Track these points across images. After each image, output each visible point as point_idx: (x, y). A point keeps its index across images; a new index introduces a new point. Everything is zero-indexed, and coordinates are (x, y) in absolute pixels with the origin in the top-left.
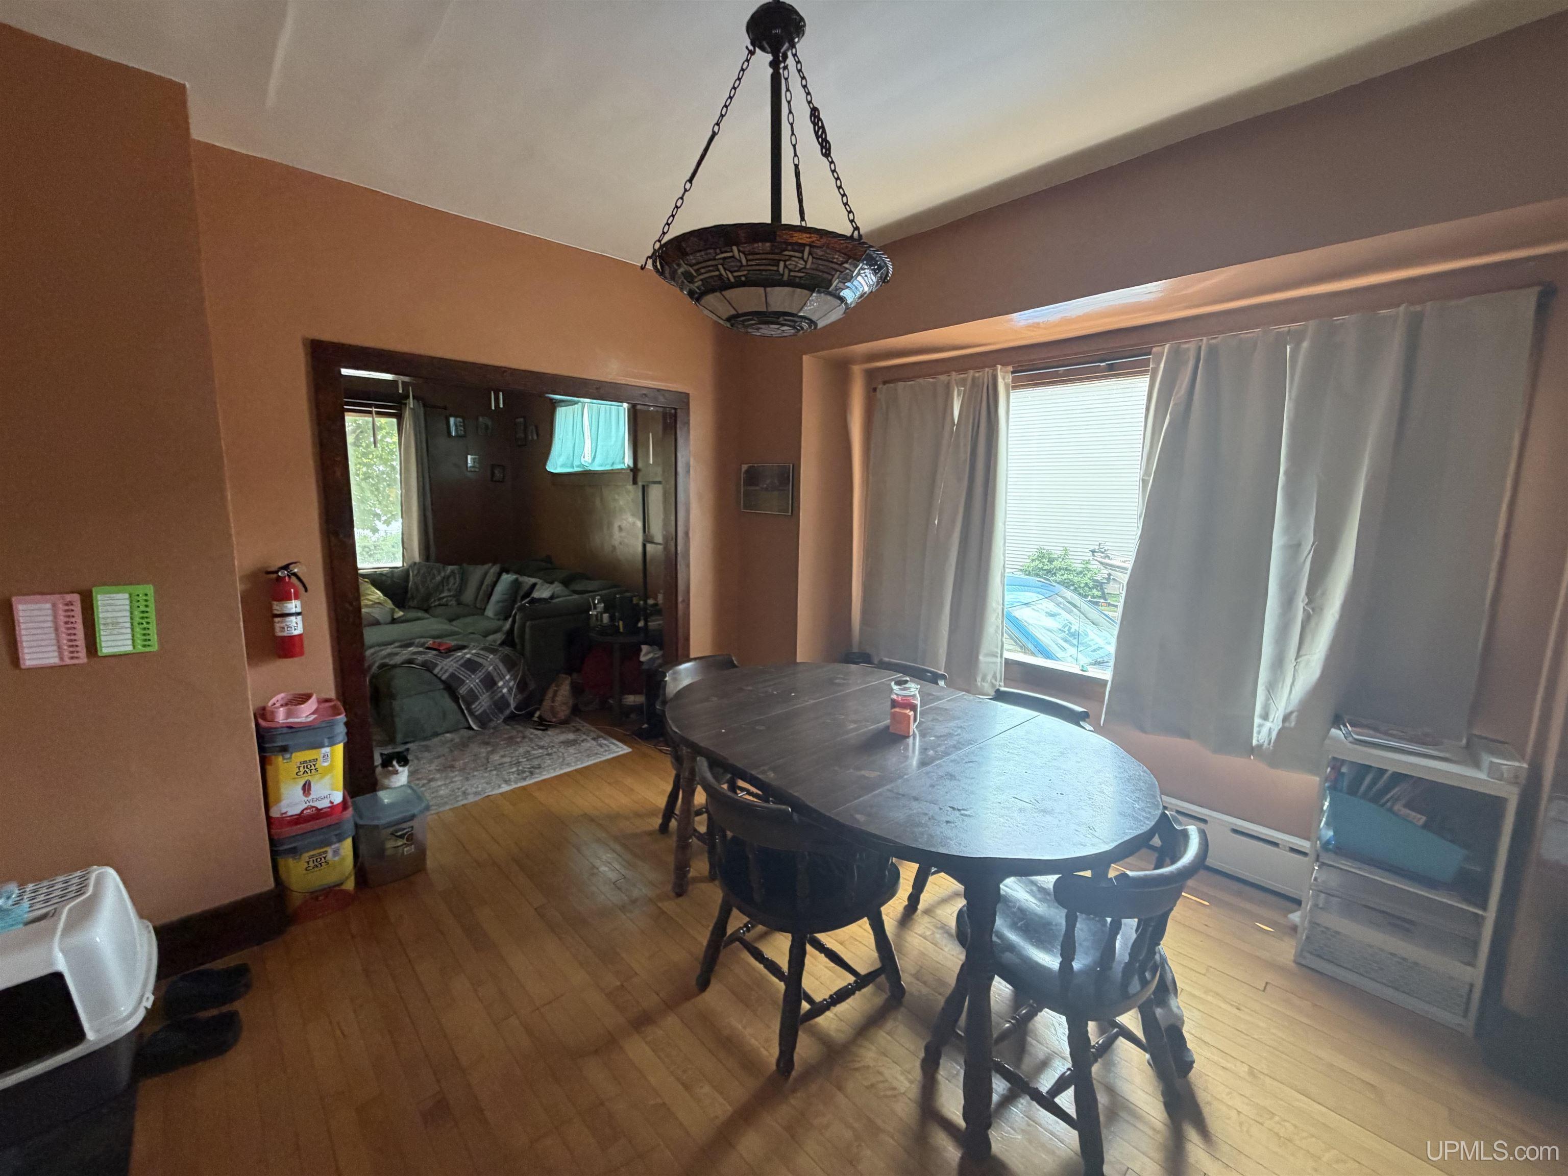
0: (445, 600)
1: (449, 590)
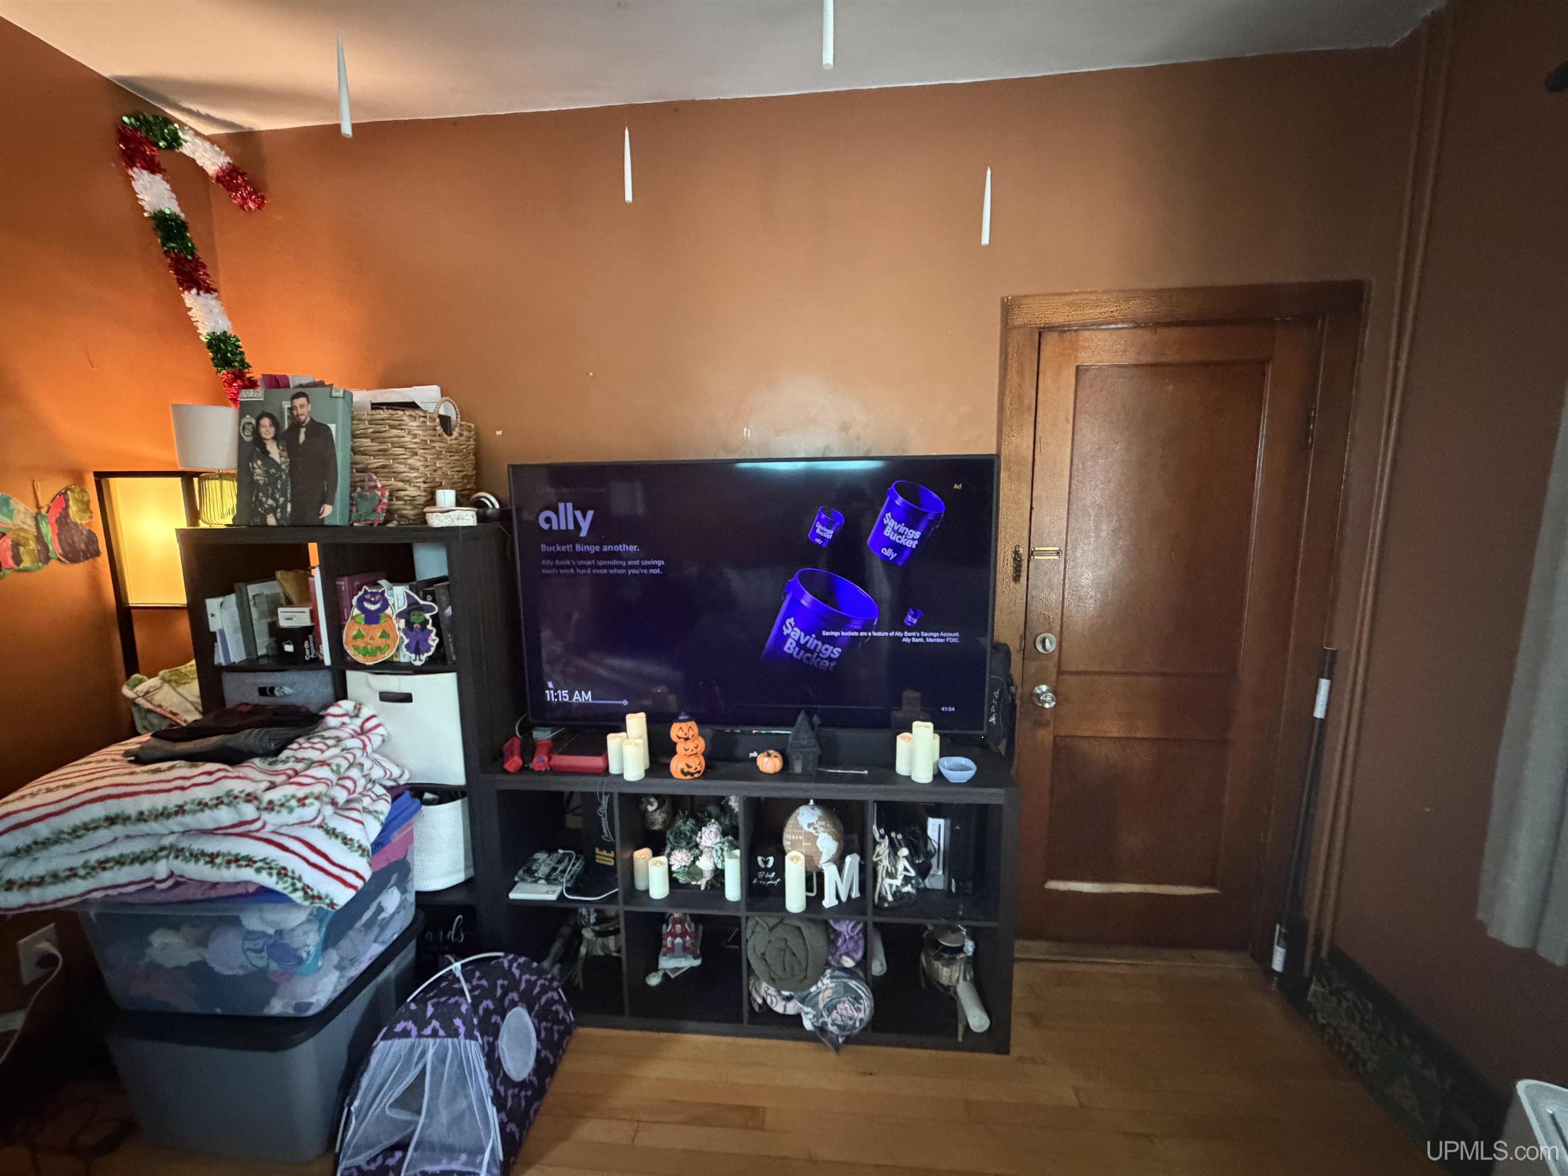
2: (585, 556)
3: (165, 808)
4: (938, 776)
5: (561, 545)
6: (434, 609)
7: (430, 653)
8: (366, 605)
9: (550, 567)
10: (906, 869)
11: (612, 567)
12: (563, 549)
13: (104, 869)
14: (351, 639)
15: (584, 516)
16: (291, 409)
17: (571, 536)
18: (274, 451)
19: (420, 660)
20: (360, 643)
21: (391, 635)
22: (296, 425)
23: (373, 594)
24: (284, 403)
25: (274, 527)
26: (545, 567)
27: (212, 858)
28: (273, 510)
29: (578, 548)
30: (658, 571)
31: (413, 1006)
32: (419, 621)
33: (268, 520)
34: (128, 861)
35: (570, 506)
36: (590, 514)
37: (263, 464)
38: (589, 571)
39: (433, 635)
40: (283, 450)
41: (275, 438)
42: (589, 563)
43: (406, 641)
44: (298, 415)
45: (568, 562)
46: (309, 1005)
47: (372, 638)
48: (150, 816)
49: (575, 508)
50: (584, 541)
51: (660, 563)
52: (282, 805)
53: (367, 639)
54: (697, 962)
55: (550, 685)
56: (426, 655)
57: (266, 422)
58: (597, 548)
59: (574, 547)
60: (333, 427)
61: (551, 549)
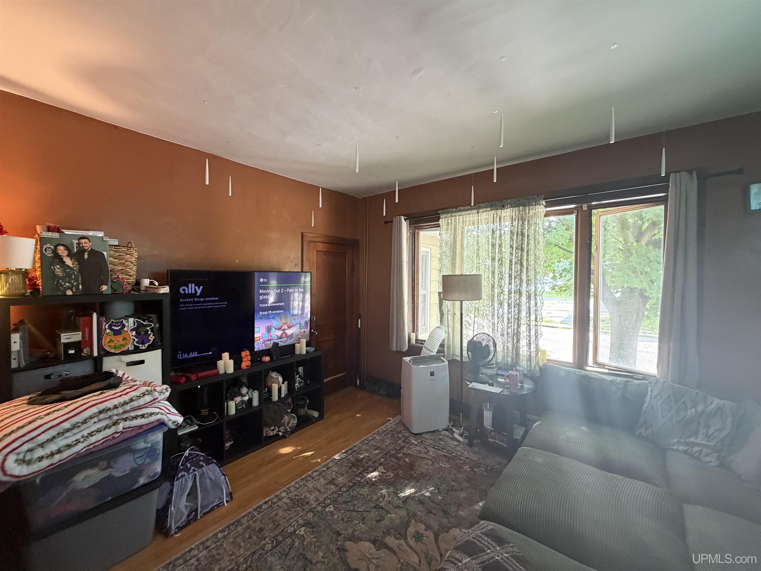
0: (696, 449)
1: (708, 437)
2: (199, 302)
3: (124, 401)
4: (307, 351)
5: (189, 298)
6: (152, 325)
7: (150, 343)
8: (113, 327)
9: (183, 307)
10: (299, 380)
11: (208, 305)
12: (190, 300)
13: (92, 436)
14: (106, 343)
15: (199, 288)
16: (78, 244)
17: (194, 295)
18: (69, 262)
19: (144, 346)
20: (112, 344)
21: (128, 339)
22: (82, 251)
23: (117, 323)
24: (73, 240)
25: (71, 295)
26: (181, 307)
27: (143, 416)
28: (68, 288)
29: (196, 299)
30: (225, 306)
31: (181, 467)
32: (144, 331)
33: (67, 293)
34: (103, 429)
35: (193, 285)
36: (201, 287)
37: (61, 267)
38: (200, 307)
39: (151, 336)
40: (75, 261)
41: (68, 255)
42: (200, 304)
43: (136, 340)
44: (83, 247)
45: (191, 305)
46: (156, 474)
47: (118, 341)
48: (119, 406)
49: (195, 286)
50: (199, 297)
51: (226, 303)
52: (161, 392)
53: (116, 342)
54: (232, 442)
55: (180, 352)
56: (148, 344)
57: (61, 248)
58: (203, 299)
59: (194, 299)
60: (105, 253)
61: (184, 300)
